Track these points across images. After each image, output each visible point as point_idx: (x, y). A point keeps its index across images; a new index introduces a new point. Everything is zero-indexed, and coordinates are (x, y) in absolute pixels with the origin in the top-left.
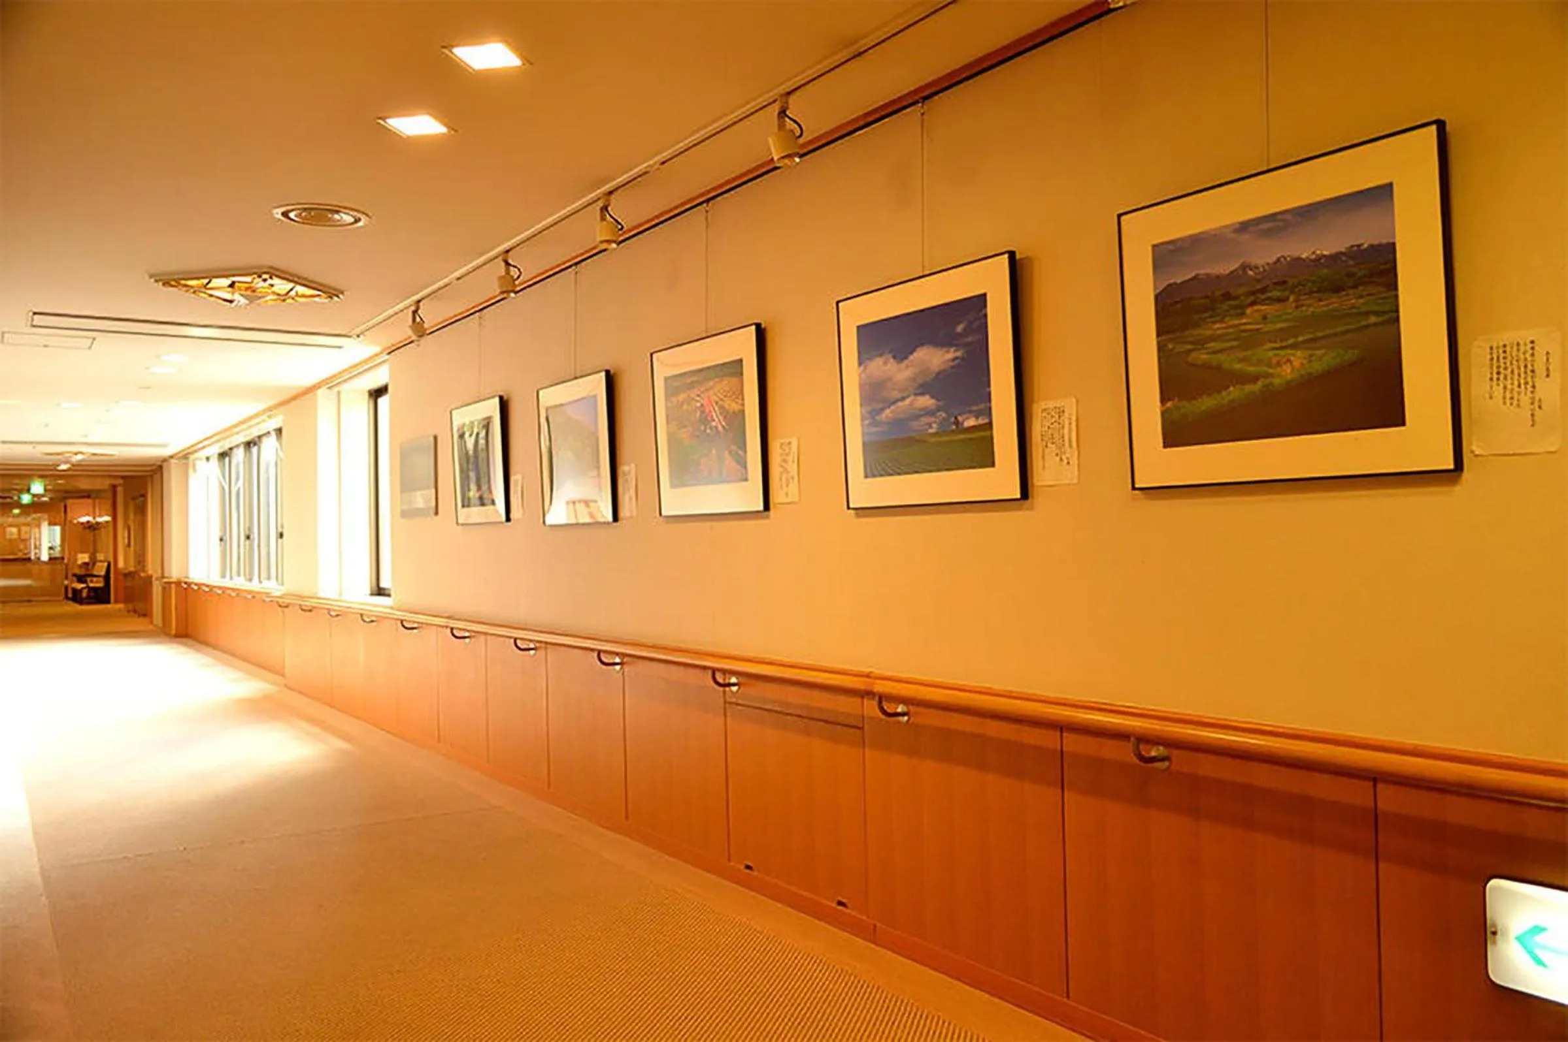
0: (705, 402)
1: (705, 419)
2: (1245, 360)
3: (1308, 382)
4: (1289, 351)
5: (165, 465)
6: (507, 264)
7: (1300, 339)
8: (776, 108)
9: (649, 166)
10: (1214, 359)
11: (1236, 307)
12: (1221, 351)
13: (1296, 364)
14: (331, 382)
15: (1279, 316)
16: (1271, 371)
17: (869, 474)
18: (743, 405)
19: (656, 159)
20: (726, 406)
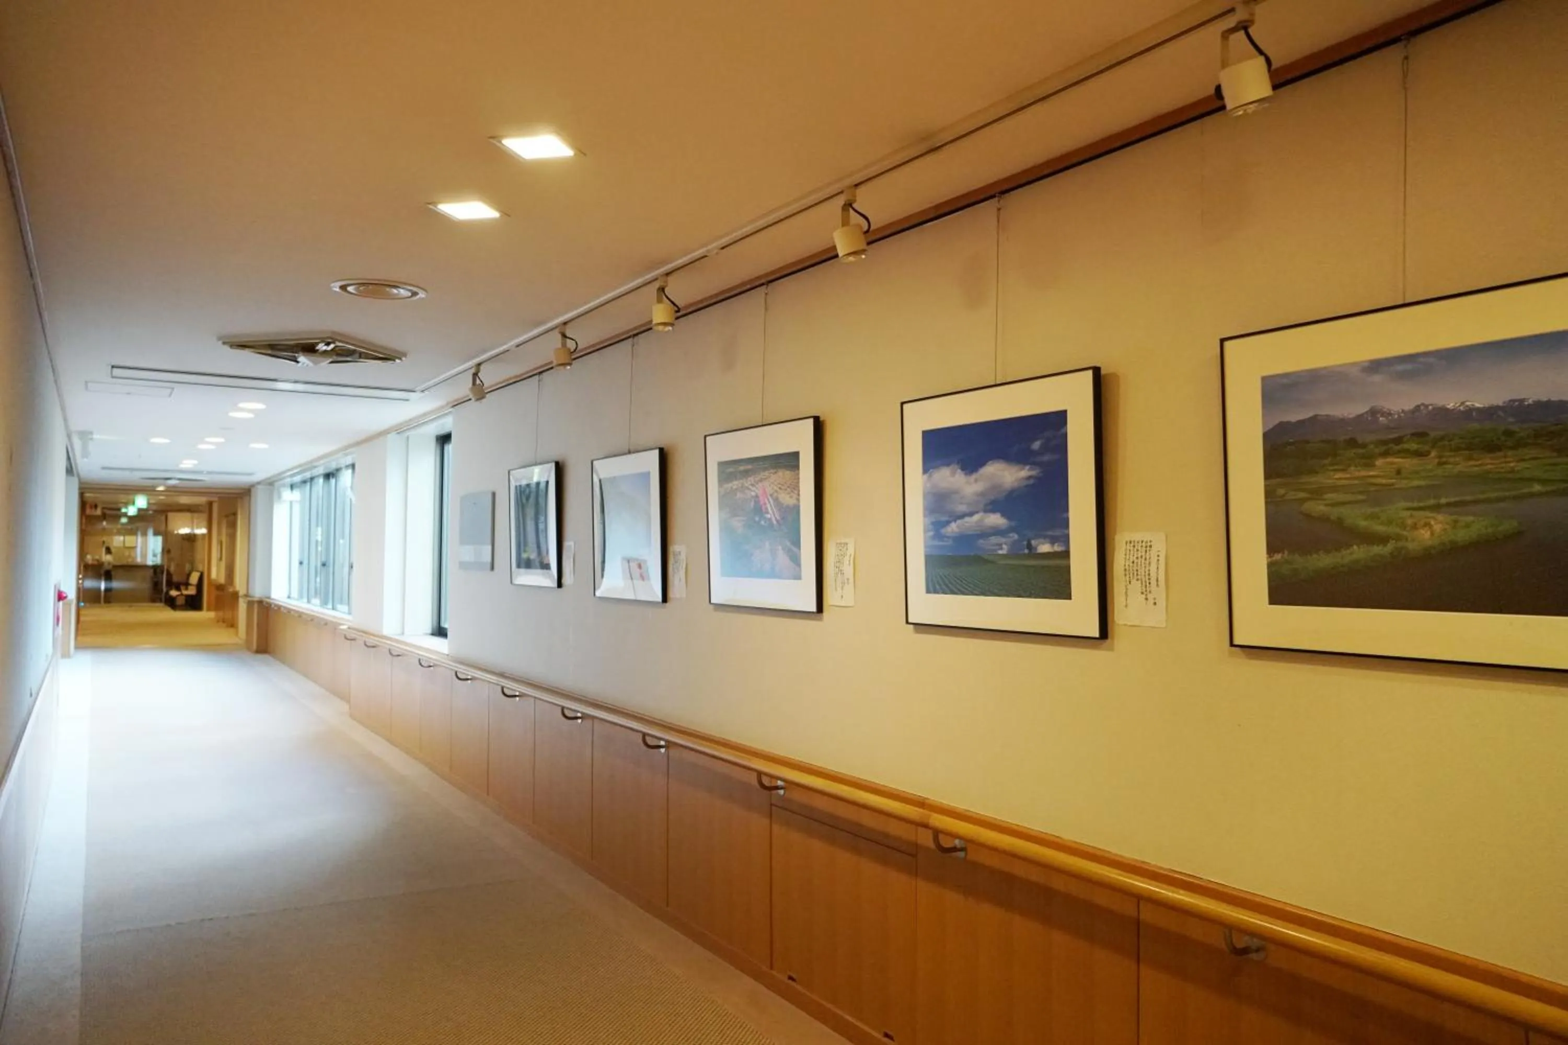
0: (760, 492)
1: (759, 510)
2: (1373, 517)
3: (1451, 550)
4: (1428, 514)
5: (253, 490)
6: (564, 336)
7: (1443, 501)
8: (841, 201)
9: (708, 251)
10: (1335, 513)
11: (1363, 457)
12: (1343, 503)
13: (1437, 528)
14: (401, 429)
15: (1417, 472)
16: (1405, 533)
17: (931, 589)
18: (798, 500)
19: (714, 245)
20: (781, 499)
